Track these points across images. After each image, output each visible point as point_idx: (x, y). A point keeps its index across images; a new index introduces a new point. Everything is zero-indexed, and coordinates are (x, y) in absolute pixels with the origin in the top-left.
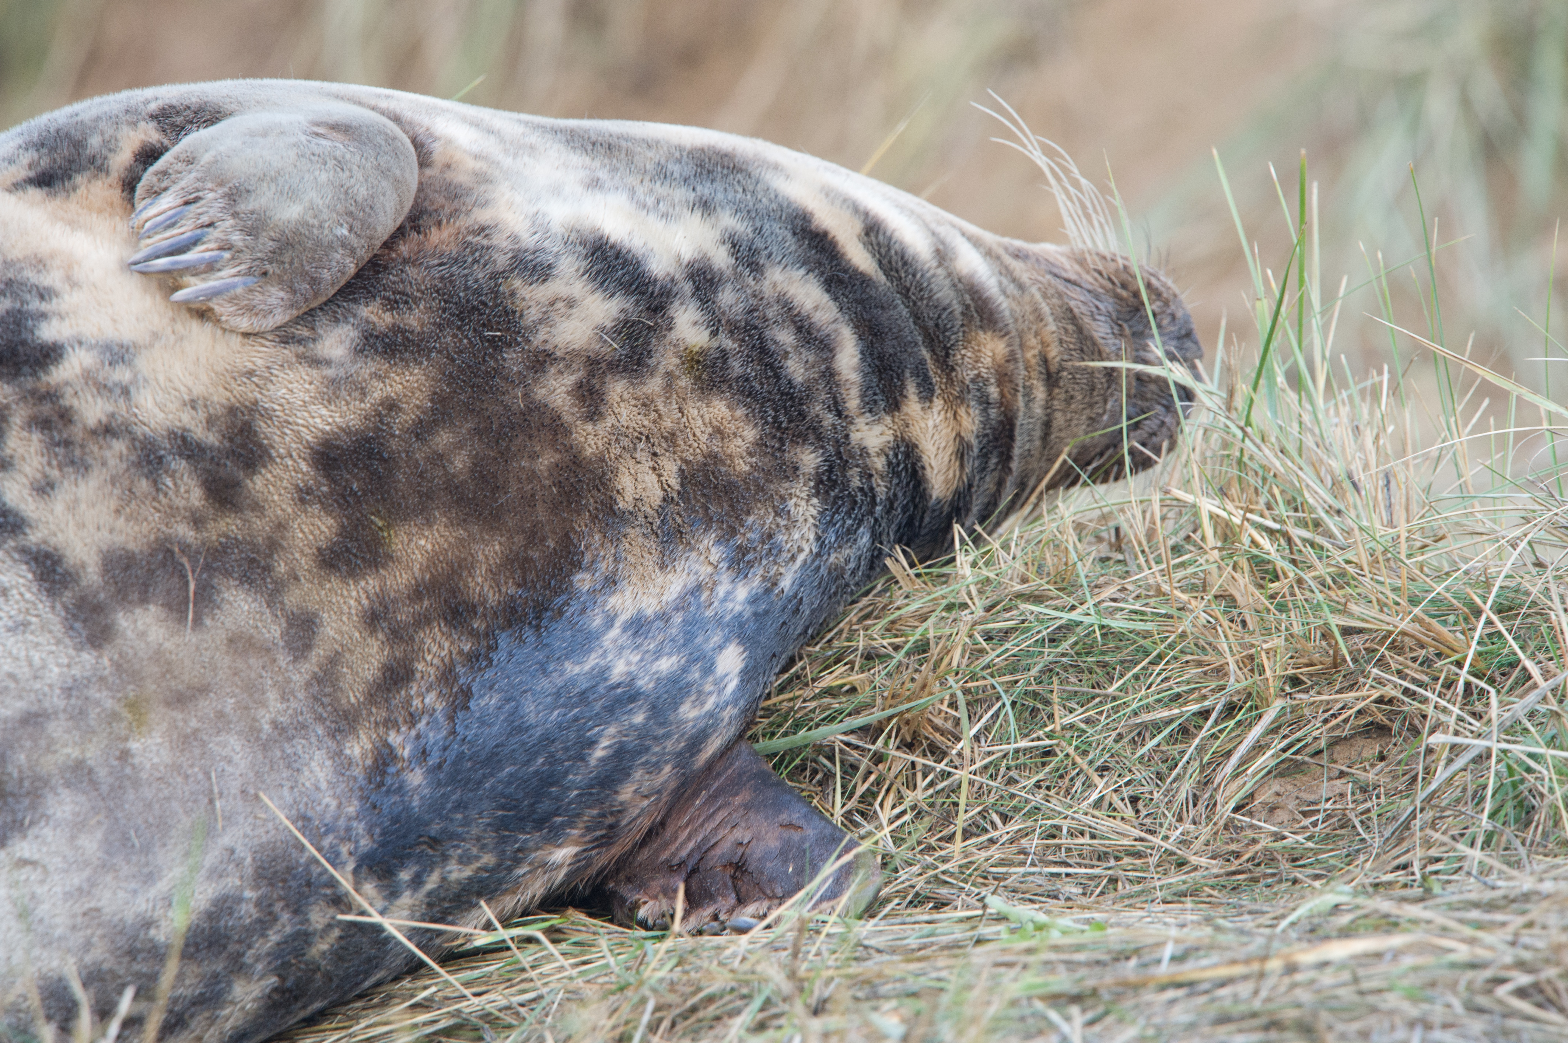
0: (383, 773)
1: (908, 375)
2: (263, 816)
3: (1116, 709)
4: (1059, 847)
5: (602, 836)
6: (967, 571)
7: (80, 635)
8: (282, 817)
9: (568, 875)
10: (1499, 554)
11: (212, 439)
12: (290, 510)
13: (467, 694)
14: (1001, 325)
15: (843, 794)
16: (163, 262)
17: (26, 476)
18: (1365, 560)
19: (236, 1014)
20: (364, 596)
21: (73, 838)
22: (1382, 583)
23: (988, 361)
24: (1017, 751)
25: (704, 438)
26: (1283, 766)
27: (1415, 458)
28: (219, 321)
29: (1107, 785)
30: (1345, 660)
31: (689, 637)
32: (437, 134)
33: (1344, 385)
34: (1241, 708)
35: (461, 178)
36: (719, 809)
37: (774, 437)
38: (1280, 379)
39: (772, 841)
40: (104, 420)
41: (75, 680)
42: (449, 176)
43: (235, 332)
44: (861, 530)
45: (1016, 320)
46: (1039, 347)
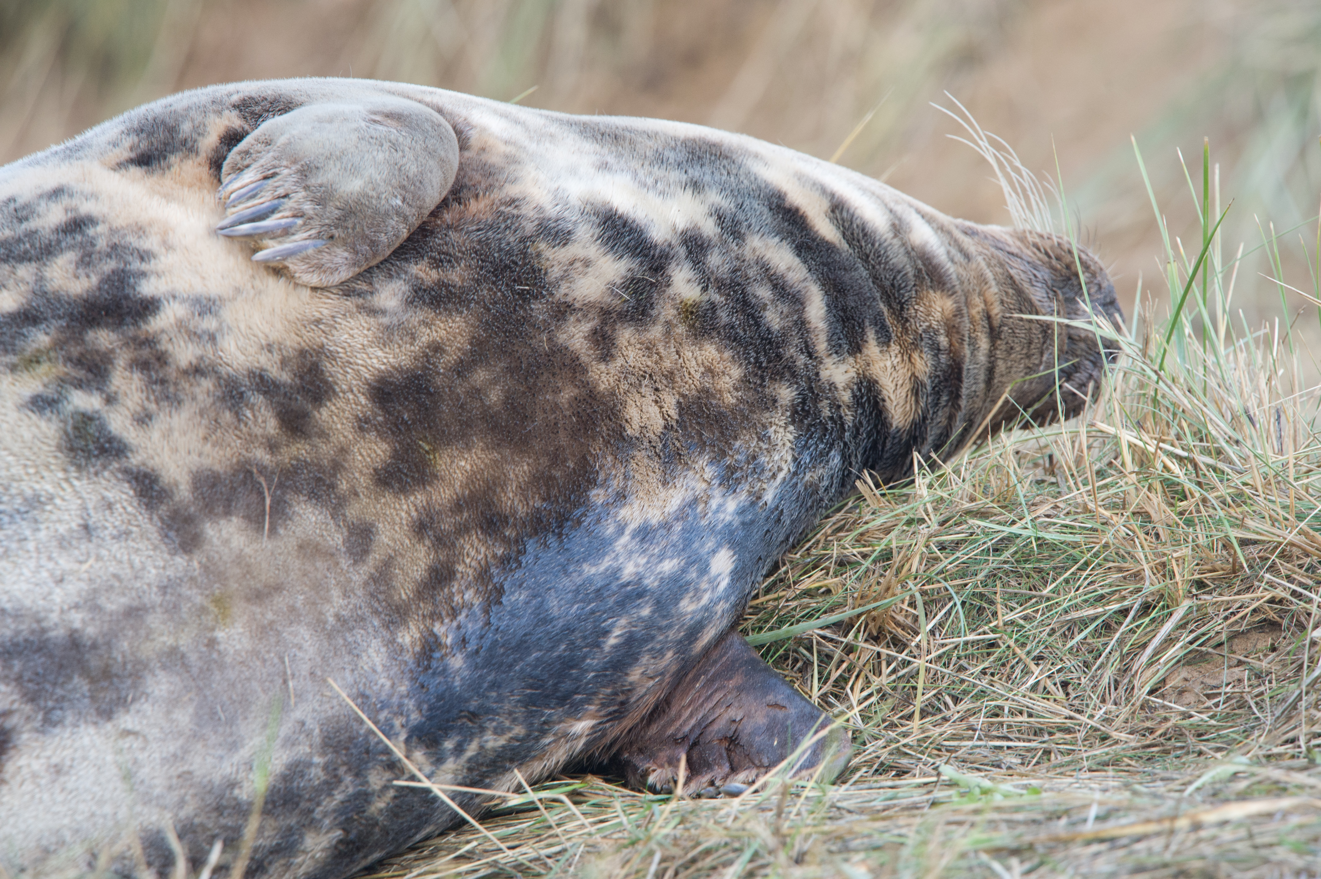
0: (430, 658)
1: (867, 324)
2: (329, 694)
3: (1049, 608)
4: (1001, 724)
5: (615, 711)
6: (924, 491)
7: (174, 542)
8: (344, 695)
9: (586, 744)
11: (285, 377)
12: (351, 437)
13: (500, 591)
14: (949, 285)
15: (819, 679)
16: (246, 228)
17: (128, 409)
18: (1259, 483)
19: (308, 862)
20: (413, 509)
21: (169, 712)
22: (1273, 502)
23: (938, 315)
24: (966, 643)
25: (698, 376)
26: (1190, 656)
27: (1301, 396)
28: (293, 277)
29: (1042, 672)
30: (1242, 567)
31: (687, 543)
32: (474, 123)
33: (1241, 335)
34: (1155, 607)
35: (494, 159)
36: (716, 691)
37: (756, 375)
38: (1188, 330)
39: (760, 718)
40: (194, 361)
41: (169, 580)
42: (484, 157)
43: (306, 286)
44: (833, 453)
45: (962, 283)
46: (982, 306)
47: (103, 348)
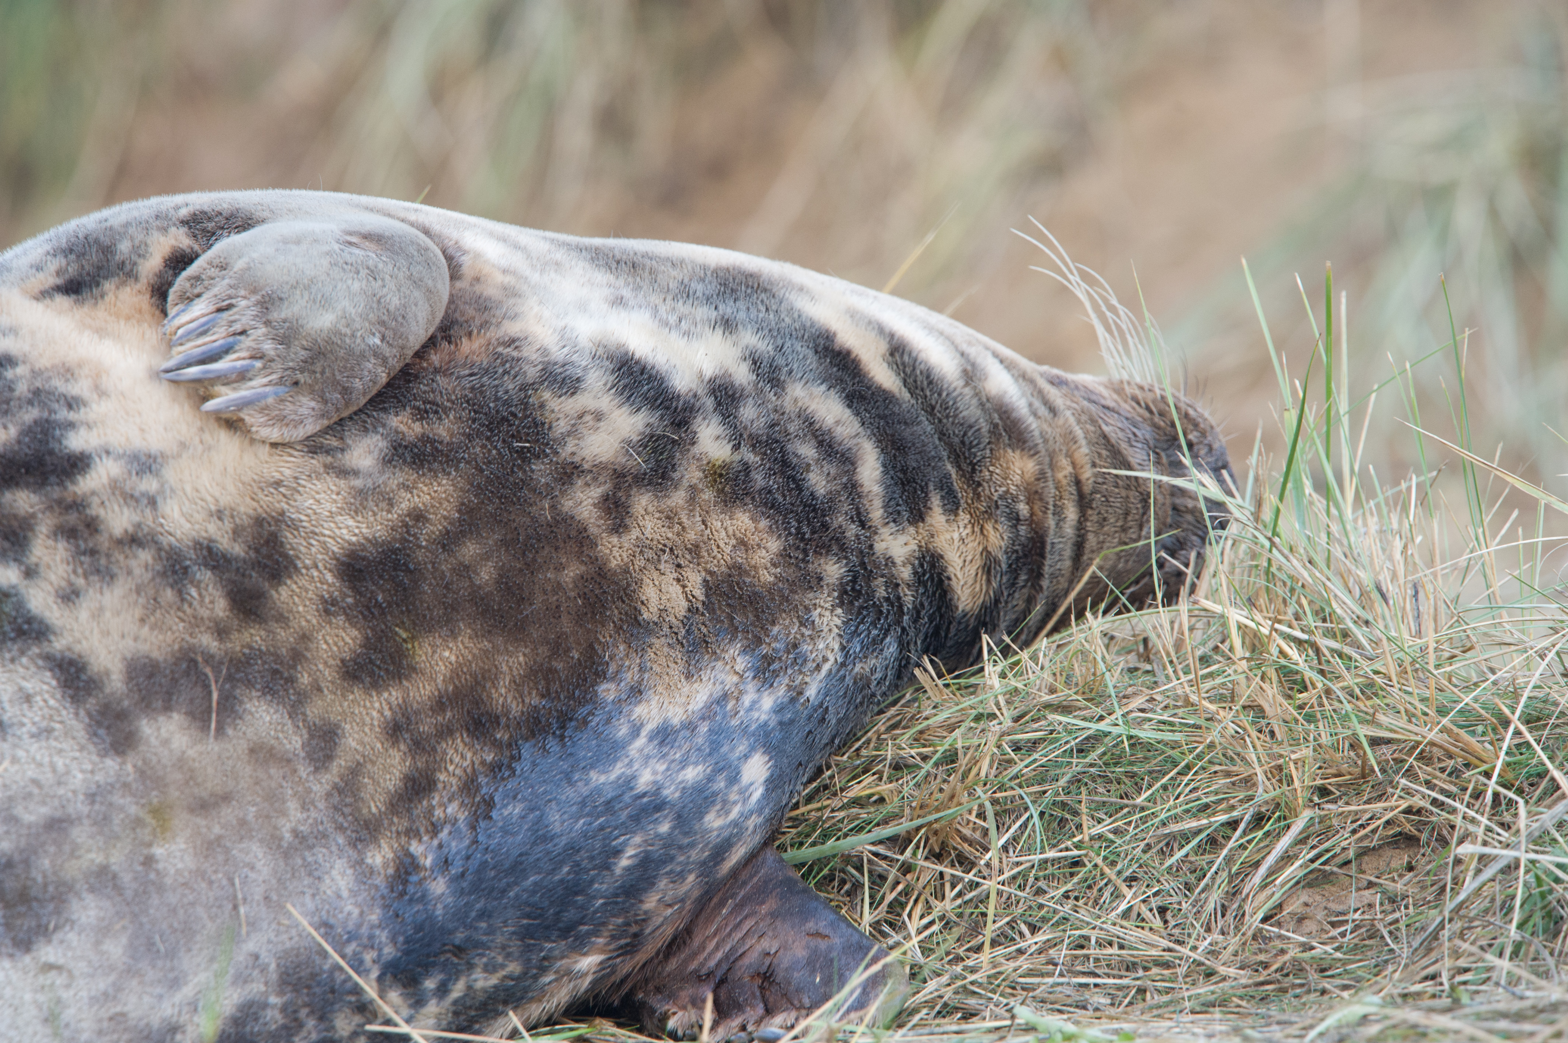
0: (405, 882)
1: (931, 488)
2: (286, 922)
3: (1143, 819)
4: (1087, 957)
5: (627, 945)
6: (996, 682)
7: (104, 741)
8: (305, 923)
9: (594, 983)
10: (1528, 664)
11: (238, 550)
12: (314, 621)
13: (489, 804)
14: (1030, 444)
15: (871, 904)
16: (194, 371)
17: (51, 584)
18: (1393, 671)
20: (386, 707)
21: (98, 943)
22: (1410, 693)
23: (1017, 479)
24: (1046, 861)
25: (728, 549)
26: (1311, 876)
27: (1443, 569)
28: (249, 431)
29: (1135, 896)
30: (1373, 771)
31: (715, 746)
32: (466, 248)
33: (1371, 495)
34: (1269, 818)
35: (490, 291)
36: (746, 918)
37: (798, 548)
38: (1307, 487)
39: (799, 951)
40: (131, 529)
41: (99, 786)
42: (478, 288)
43: (264, 442)
44: (888, 639)
45: (1046, 441)
46: (1070, 469)
47: (22, 513)
